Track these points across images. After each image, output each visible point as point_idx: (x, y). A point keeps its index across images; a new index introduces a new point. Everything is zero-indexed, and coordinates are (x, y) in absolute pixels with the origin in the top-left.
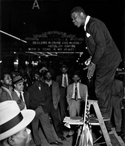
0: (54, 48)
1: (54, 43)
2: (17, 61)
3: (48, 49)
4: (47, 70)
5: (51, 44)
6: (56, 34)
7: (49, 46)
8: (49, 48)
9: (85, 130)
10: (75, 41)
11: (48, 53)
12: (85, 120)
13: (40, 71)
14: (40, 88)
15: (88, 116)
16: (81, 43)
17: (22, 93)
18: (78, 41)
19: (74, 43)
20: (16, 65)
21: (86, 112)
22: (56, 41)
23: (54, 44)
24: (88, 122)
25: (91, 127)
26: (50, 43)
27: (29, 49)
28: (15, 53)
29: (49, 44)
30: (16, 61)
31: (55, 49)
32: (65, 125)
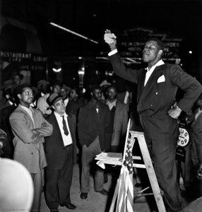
0: (137, 51)
1: (138, 44)
2: (83, 69)
3: (128, 54)
4: (110, 84)
5: (133, 46)
6: (141, 31)
7: (130, 49)
8: (130, 51)
9: (123, 174)
10: (170, 42)
11: (128, 59)
12: (124, 159)
13: (101, 85)
14: (97, 110)
15: (129, 154)
16: (178, 44)
17: (66, 116)
18: (173, 42)
19: (168, 44)
20: (81, 75)
21: (126, 149)
22: (140, 42)
23: (137, 47)
24: (127, 162)
25: (132, 170)
26: (131, 44)
27: (102, 53)
28: (80, 58)
29: (130, 46)
30: (81, 70)
31: (138, 54)
32: (97, 163)
